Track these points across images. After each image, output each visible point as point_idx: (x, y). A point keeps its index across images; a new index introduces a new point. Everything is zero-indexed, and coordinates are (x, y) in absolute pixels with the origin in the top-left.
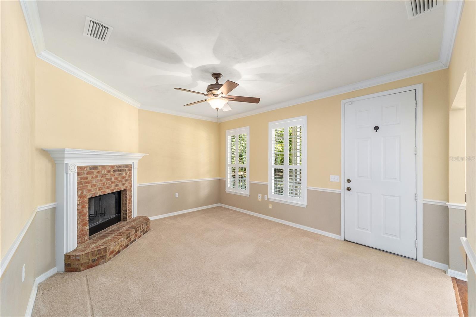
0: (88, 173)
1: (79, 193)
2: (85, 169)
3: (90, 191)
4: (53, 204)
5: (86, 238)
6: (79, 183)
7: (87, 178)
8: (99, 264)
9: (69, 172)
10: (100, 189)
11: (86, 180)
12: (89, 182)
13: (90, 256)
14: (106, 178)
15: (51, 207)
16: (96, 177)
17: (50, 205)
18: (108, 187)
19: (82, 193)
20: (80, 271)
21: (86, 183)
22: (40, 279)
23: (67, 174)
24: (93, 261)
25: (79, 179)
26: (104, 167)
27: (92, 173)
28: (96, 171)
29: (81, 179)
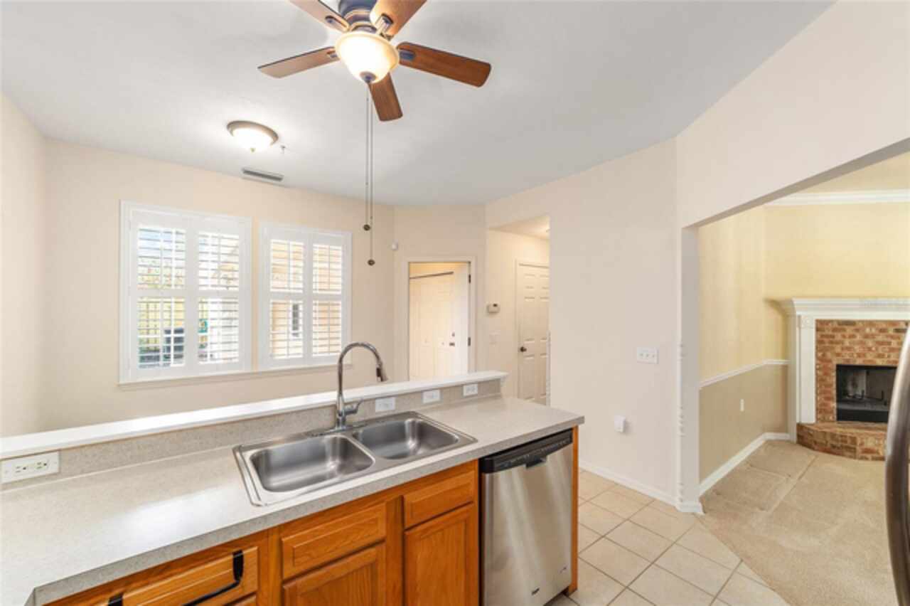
0: (835, 330)
1: (820, 354)
2: (830, 324)
3: (838, 355)
4: (784, 361)
5: (831, 418)
6: (819, 342)
7: (833, 337)
8: (843, 455)
9: (802, 326)
10: (859, 355)
11: (831, 339)
12: (837, 343)
13: (828, 438)
14: (875, 340)
15: (781, 363)
16: (852, 336)
17: (781, 362)
18: (880, 356)
19: (824, 355)
20: (813, 449)
21: (831, 342)
22: (770, 436)
23: (800, 328)
24: (834, 447)
25: (819, 336)
26: (871, 323)
27: (844, 330)
28: (852, 328)
29: (822, 336)
